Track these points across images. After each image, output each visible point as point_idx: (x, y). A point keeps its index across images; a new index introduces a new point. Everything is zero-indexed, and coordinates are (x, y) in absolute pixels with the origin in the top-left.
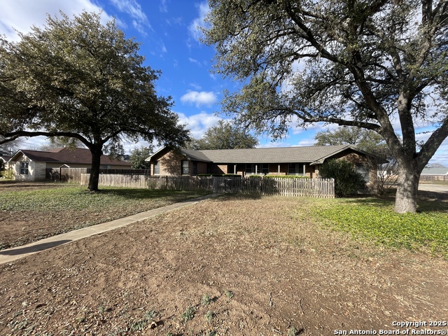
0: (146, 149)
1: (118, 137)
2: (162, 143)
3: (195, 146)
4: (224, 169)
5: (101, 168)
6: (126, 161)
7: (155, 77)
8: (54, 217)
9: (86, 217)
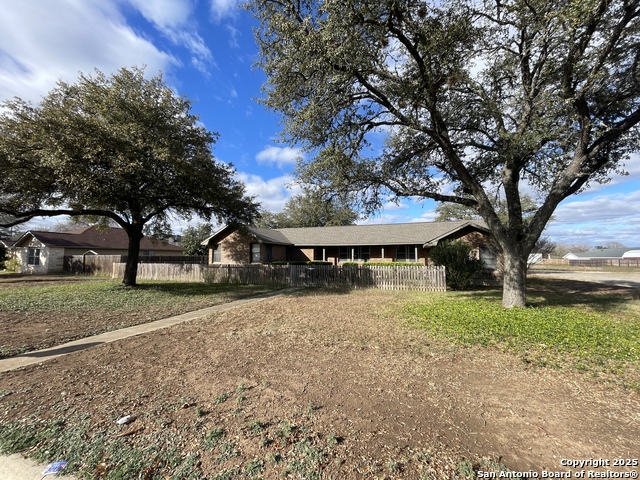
0: (203, 228)
1: (164, 214)
2: (223, 221)
3: (272, 223)
4: (310, 254)
5: (141, 254)
6: (177, 244)
7: (211, 140)
8: (81, 317)
9: (121, 317)
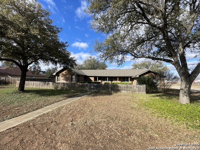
0: (54, 69)
1: (38, 62)
2: (62, 66)
3: (78, 68)
6: (44, 74)
7: (59, 31)
